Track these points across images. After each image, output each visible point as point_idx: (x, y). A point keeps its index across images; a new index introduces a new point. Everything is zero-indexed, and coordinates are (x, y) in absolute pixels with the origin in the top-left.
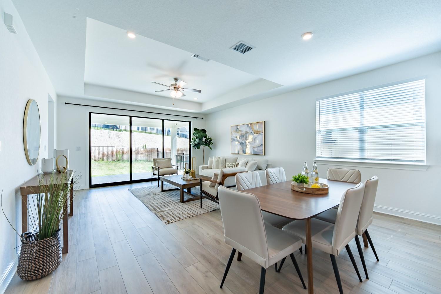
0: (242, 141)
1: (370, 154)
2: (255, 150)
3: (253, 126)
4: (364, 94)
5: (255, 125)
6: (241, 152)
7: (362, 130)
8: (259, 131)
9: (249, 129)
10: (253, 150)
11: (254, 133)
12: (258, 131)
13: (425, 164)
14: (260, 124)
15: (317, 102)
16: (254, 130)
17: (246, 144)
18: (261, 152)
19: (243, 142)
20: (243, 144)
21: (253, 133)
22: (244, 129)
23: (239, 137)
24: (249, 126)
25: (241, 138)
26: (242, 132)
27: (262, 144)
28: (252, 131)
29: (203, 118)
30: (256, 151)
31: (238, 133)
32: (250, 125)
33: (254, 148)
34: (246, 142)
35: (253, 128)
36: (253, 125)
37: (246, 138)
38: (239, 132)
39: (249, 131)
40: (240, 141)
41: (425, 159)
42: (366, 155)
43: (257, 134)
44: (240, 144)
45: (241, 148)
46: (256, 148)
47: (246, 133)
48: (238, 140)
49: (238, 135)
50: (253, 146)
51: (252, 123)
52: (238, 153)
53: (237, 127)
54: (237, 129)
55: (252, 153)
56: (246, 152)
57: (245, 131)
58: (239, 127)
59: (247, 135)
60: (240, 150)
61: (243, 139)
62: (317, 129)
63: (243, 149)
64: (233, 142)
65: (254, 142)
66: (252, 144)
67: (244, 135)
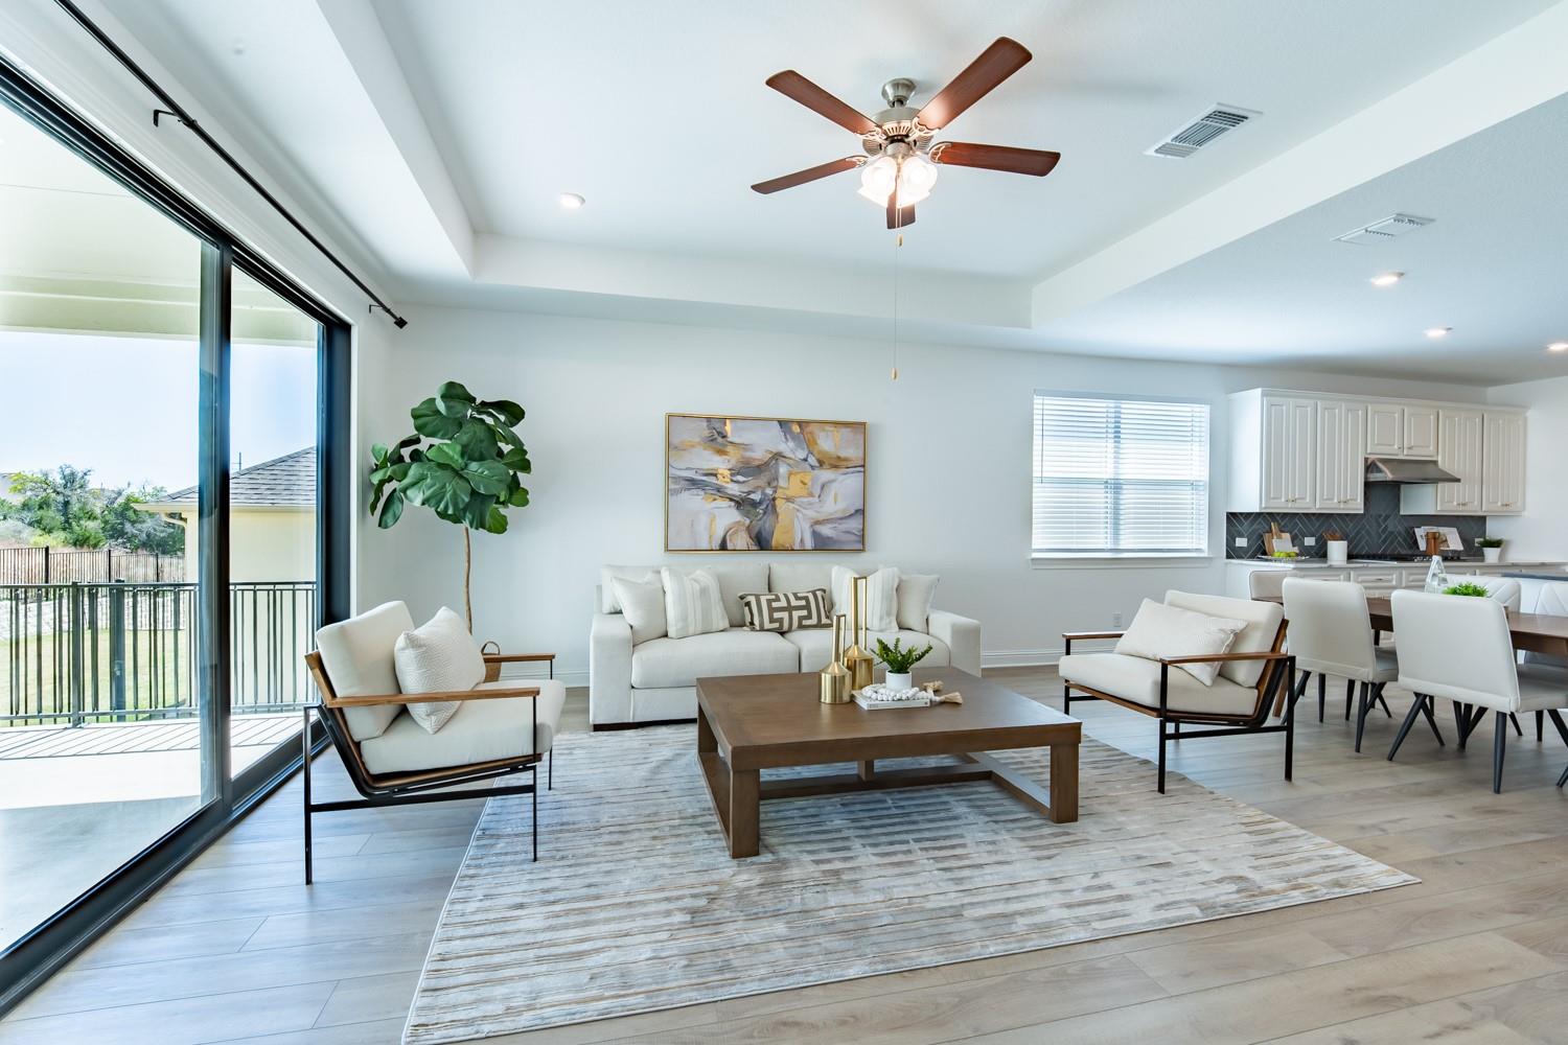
0: (749, 493)
1: (1131, 541)
2: (826, 530)
3: (811, 433)
4: (1123, 406)
5: (824, 430)
6: (742, 540)
7: (1116, 486)
8: (846, 460)
9: (791, 444)
10: (815, 534)
11: (821, 463)
12: (839, 458)
13: (1205, 555)
14: (849, 430)
15: (1038, 401)
16: (820, 452)
17: (774, 507)
18: (853, 538)
19: (752, 496)
20: (755, 504)
21: (812, 460)
22: (763, 443)
23: (727, 473)
24: (791, 432)
25: (740, 478)
26: (748, 454)
27: (857, 511)
28: (810, 452)
29: (401, 323)
30: (828, 538)
31: (721, 452)
32: (796, 429)
33: (818, 522)
34: (774, 499)
35: (816, 444)
36: (811, 428)
37: (772, 481)
38: (729, 449)
39: (787, 447)
40: (734, 489)
41: (1204, 546)
42: (1122, 542)
43: (836, 467)
44: (733, 504)
45: (739, 522)
46: (830, 526)
47: (773, 457)
48: (722, 487)
49: (721, 465)
50: (812, 514)
51: (808, 423)
52: (723, 547)
53: (718, 425)
54: (719, 433)
55: (809, 544)
56: (774, 543)
57: (767, 451)
58: (728, 428)
59: (783, 469)
60: (735, 532)
61: (753, 482)
62: (1036, 474)
63: (757, 530)
64: (686, 495)
65: (816, 499)
66: (805, 508)
67: (758, 466)
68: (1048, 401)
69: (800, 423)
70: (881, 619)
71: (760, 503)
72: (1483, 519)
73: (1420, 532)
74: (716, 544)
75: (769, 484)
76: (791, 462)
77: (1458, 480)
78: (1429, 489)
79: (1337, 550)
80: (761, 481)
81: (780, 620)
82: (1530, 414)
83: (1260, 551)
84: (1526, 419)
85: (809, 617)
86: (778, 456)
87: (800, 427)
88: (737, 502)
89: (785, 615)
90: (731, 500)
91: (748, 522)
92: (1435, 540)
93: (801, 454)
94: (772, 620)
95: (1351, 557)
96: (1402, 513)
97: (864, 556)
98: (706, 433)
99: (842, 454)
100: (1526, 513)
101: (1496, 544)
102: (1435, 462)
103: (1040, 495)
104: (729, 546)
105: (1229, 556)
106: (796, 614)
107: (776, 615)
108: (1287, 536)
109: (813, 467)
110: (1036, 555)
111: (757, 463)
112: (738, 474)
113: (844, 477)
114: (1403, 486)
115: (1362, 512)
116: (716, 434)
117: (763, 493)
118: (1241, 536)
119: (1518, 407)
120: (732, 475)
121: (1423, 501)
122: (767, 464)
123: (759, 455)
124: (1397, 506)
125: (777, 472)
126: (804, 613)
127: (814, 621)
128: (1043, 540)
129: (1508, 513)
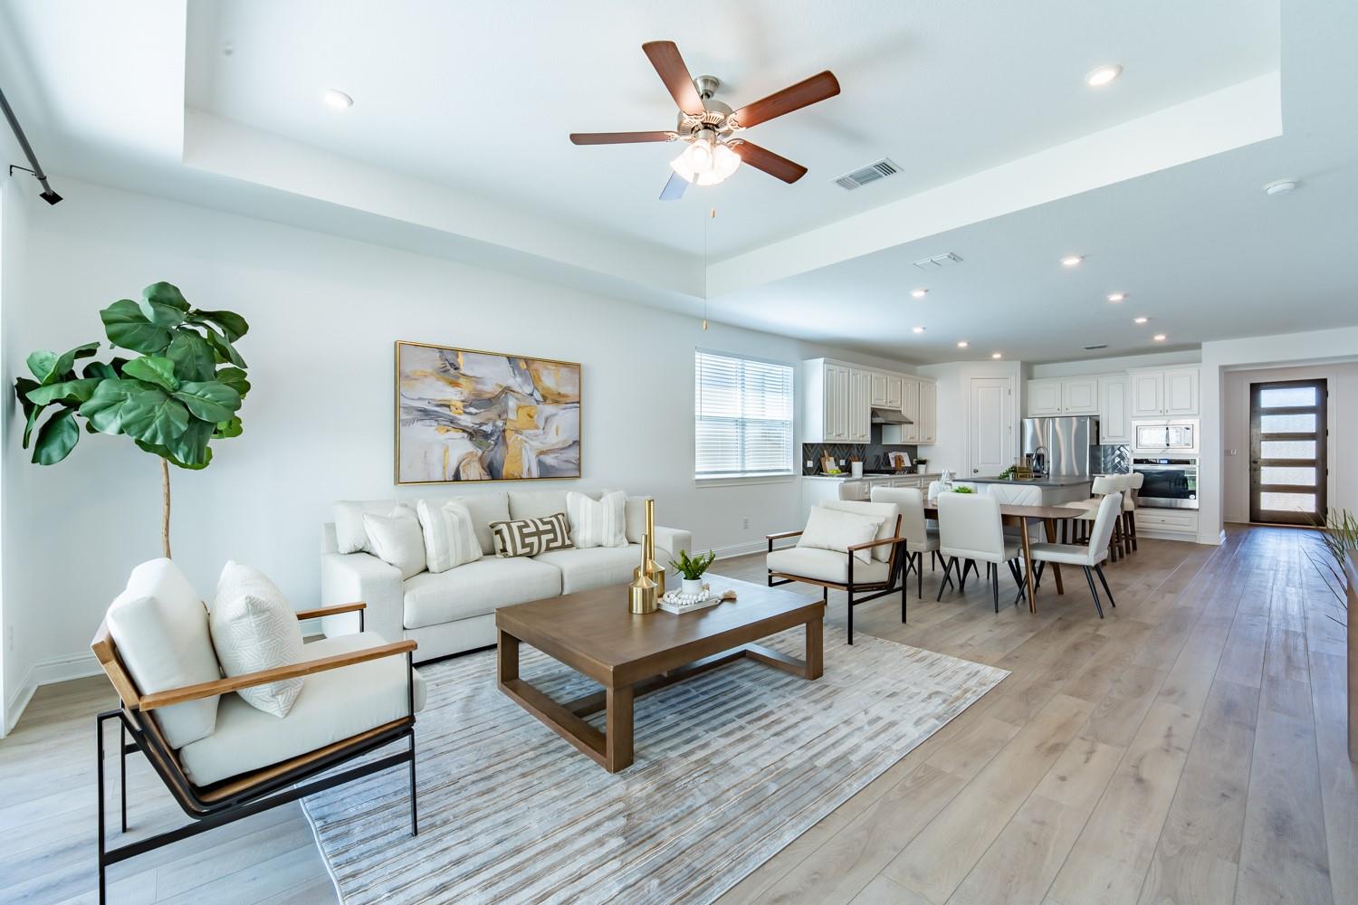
0: (481, 424)
2: (549, 460)
3: (536, 370)
4: (746, 364)
5: (547, 369)
6: (475, 471)
7: (742, 423)
8: (565, 396)
9: (519, 379)
10: (540, 463)
11: (545, 398)
12: (559, 394)
13: (792, 473)
14: (566, 369)
15: (698, 356)
16: (543, 388)
17: (504, 438)
18: (571, 466)
19: (484, 428)
20: (486, 436)
21: (537, 395)
22: (494, 376)
23: (460, 405)
24: (519, 369)
25: (472, 410)
26: (480, 387)
27: (574, 442)
28: (536, 388)
30: (551, 467)
31: (454, 384)
32: (523, 365)
33: (542, 453)
34: (504, 431)
35: (541, 380)
36: (536, 365)
37: (502, 414)
38: (462, 381)
39: (515, 382)
40: (466, 421)
41: (791, 467)
42: (746, 465)
43: (557, 402)
44: (466, 435)
45: (472, 453)
46: (552, 455)
47: (503, 392)
48: (456, 418)
49: (453, 395)
50: (537, 444)
51: (533, 360)
52: (457, 478)
53: (450, 357)
54: (451, 364)
55: (535, 473)
56: (504, 473)
57: (497, 385)
58: (461, 360)
59: (512, 403)
60: (468, 463)
61: (485, 414)
62: (697, 414)
63: (489, 460)
64: (418, 425)
65: (541, 431)
66: (531, 440)
67: (489, 399)
68: (705, 356)
69: (527, 360)
70: (615, 535)
71: (492, 434)
72: (915, 447)
73: (891, 455)
74: (450, 476)
75: (500, 416)
76: (519, 396)
77: (912, 423)
78: (896, 429)
79: (857, 467)
80: (492, 414)
81: (531, 545)
82: (937, 383)
83: (819, 470)
84: (936, 387)
85: (555, 540)
86: (507, 390)
87: (526, 363)
88: (470, 434)
89: (535, 540)
90: (464, 431)
91: (480, 452)
92: (899, 460)
93: (528, 389)
94: (524, 546)
95: (865, 472)
96: (883, 443)
97: (579, 481)
98: (439, 364)
99: (563, 391)
100: (937, 443)
101: (923, 462)
102: (900, 411)
103: (701, 429)
104: (463, 476)
105: (804, 474)
106: (545, 538)
107: (528, 540)
108: (832, 459)
109: (538, 402)
110: (698, 477)
111: (488, 396)
112: (471, 405)
113: (564, 411)
114: (883, 426)
115: (869, 443)
116: (449, 363)
117: (494, 425)
118: (810, 460)
119: (931, 379)
120: (465, 407)
121: (895, 437)
122: (497, 397)
123: (490, 388)
124: (881, 441)
125: (507, 404)
126: (551, 536)
127: (559, 543)
128: (703, 466)
129: (929, 443)
